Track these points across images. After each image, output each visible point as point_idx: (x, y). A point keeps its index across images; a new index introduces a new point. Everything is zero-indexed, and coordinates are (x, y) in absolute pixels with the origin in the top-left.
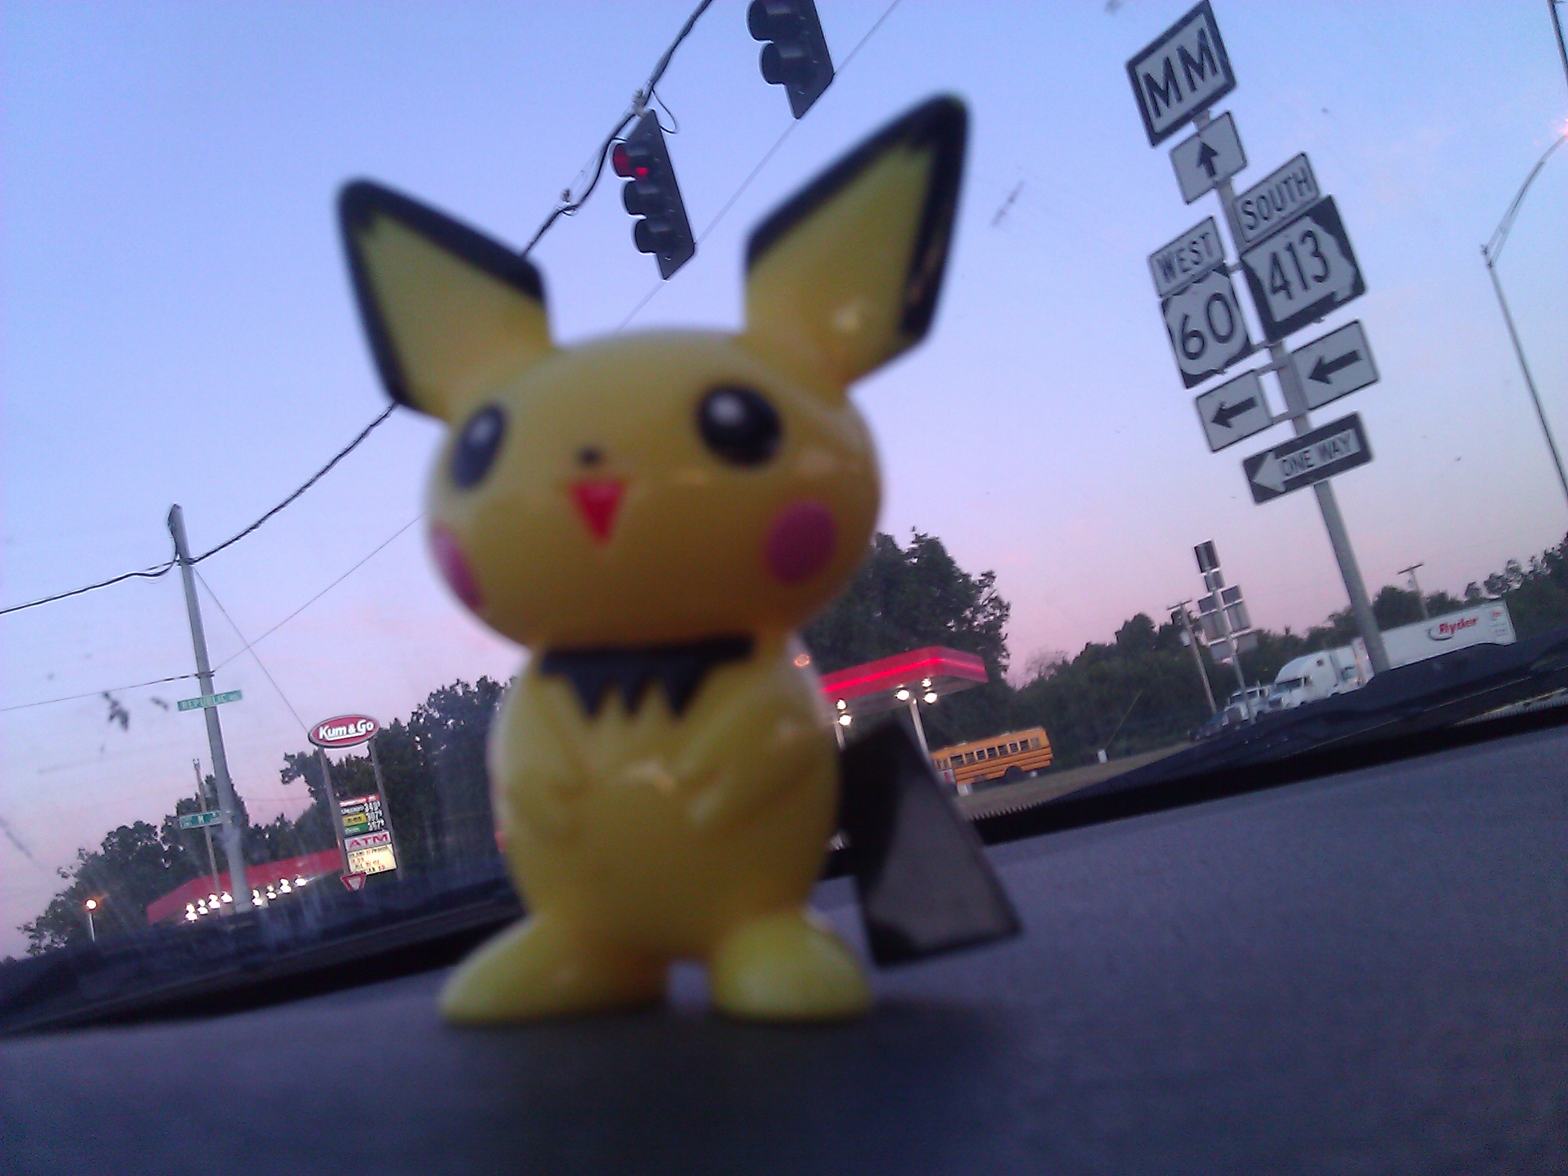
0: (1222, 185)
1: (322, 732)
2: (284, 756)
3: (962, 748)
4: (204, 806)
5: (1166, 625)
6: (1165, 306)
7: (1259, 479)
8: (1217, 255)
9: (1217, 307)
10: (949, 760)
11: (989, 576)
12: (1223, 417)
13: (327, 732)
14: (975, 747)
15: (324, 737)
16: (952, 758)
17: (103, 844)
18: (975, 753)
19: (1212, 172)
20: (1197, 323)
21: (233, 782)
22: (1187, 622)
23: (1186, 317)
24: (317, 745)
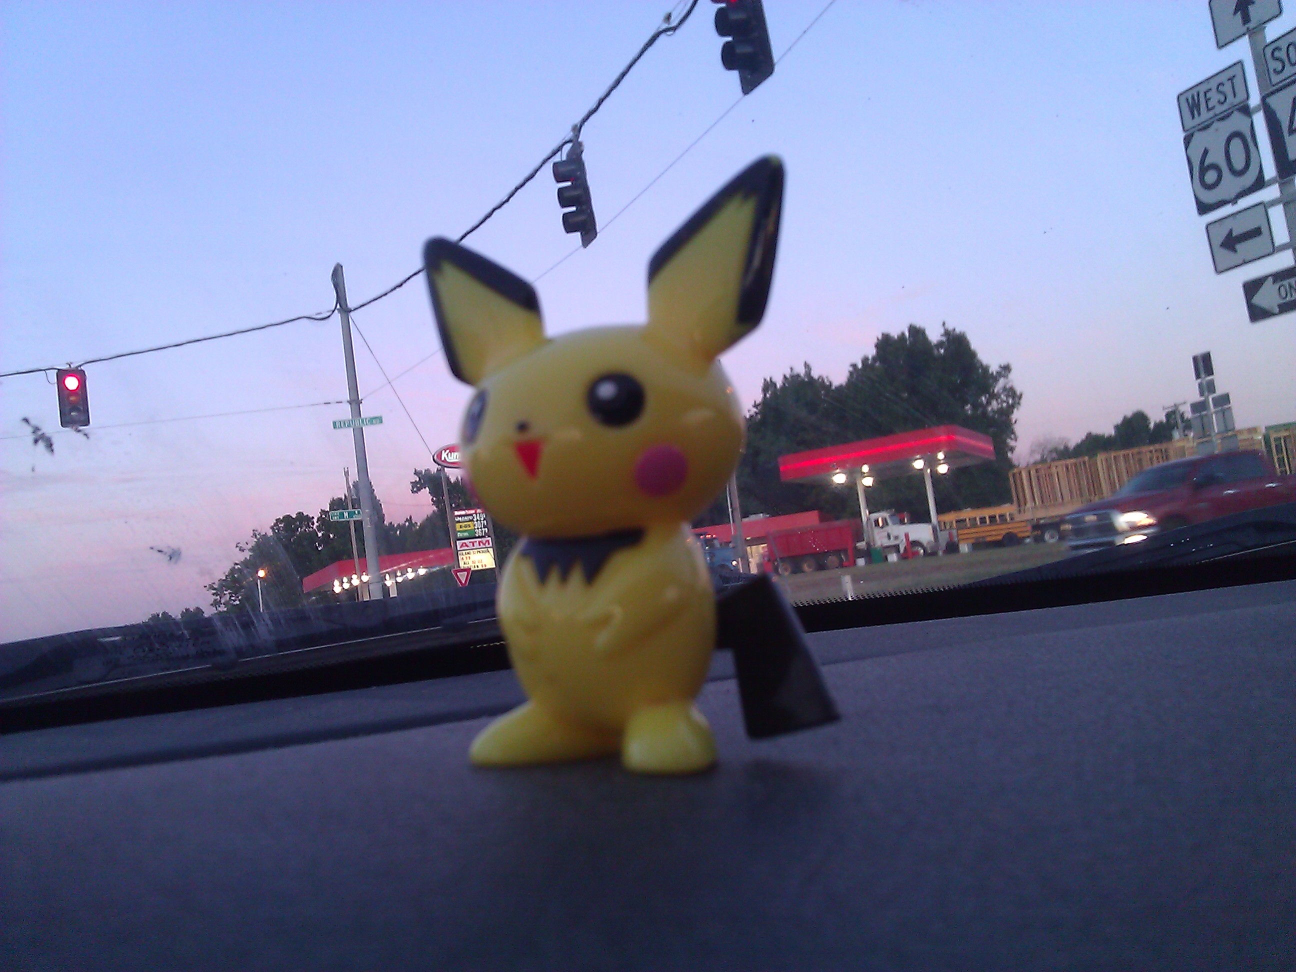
0: (1255, 32)
1: (444, 455)
2: (414, 471)
3: (967, 514)
4: (350, 506)
5: (1161, 423)
6: (1187, 141)
7: (1257, 300)
8: (1241, 96)
9: (1236, 144)
10: (954, 522)
11: (1006, 369)
12: (1231, 242)
13: (447, 455)
14: (978, 514)
15: (445, 458)
16: (957, 521)
17: (272, 528)
18: (978, 519)
19: (1246, 19)
20: (1217, 157)
21: (374, 488)
22: (1179, 421)
23: (1206, 152)
24: (439, 465)
